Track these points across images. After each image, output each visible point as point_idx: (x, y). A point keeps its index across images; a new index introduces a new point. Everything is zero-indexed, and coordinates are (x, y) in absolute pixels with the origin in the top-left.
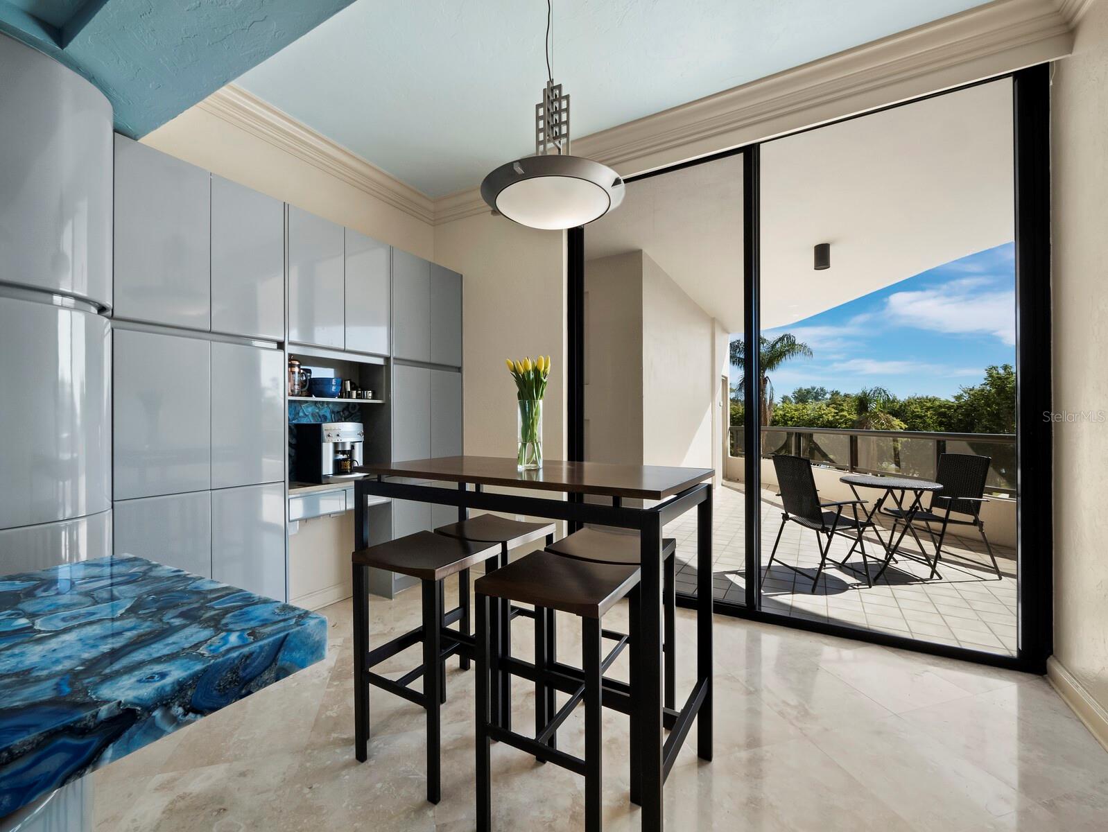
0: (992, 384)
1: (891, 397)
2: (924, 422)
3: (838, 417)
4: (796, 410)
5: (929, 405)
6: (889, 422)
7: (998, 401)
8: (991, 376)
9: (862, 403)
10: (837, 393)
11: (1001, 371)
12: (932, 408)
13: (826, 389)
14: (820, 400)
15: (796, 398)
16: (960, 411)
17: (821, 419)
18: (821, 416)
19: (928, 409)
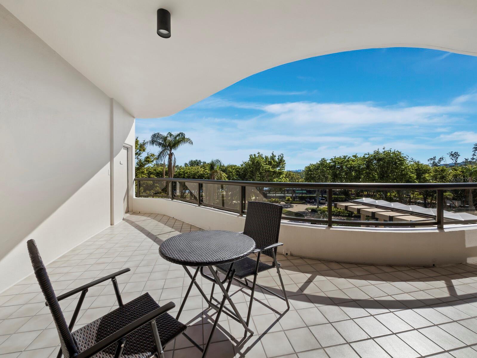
0: (251, 161)
1: (222, 164)
2: (232, 174)
3: (204, 172)
4: (188, 169)
5: (234, 168)
6: (221, 174)
7: (253, 166)
8: (251, 158)
9: (212, 166)
10: (205, 163)
11: (253, 156)
12: (235, 169)
13: (201, 161)
14: (199, 165)
15: (190, 164)
16: (242, 170)
17: (198, 173)
18: (198, 172)
19: (234, 169)
